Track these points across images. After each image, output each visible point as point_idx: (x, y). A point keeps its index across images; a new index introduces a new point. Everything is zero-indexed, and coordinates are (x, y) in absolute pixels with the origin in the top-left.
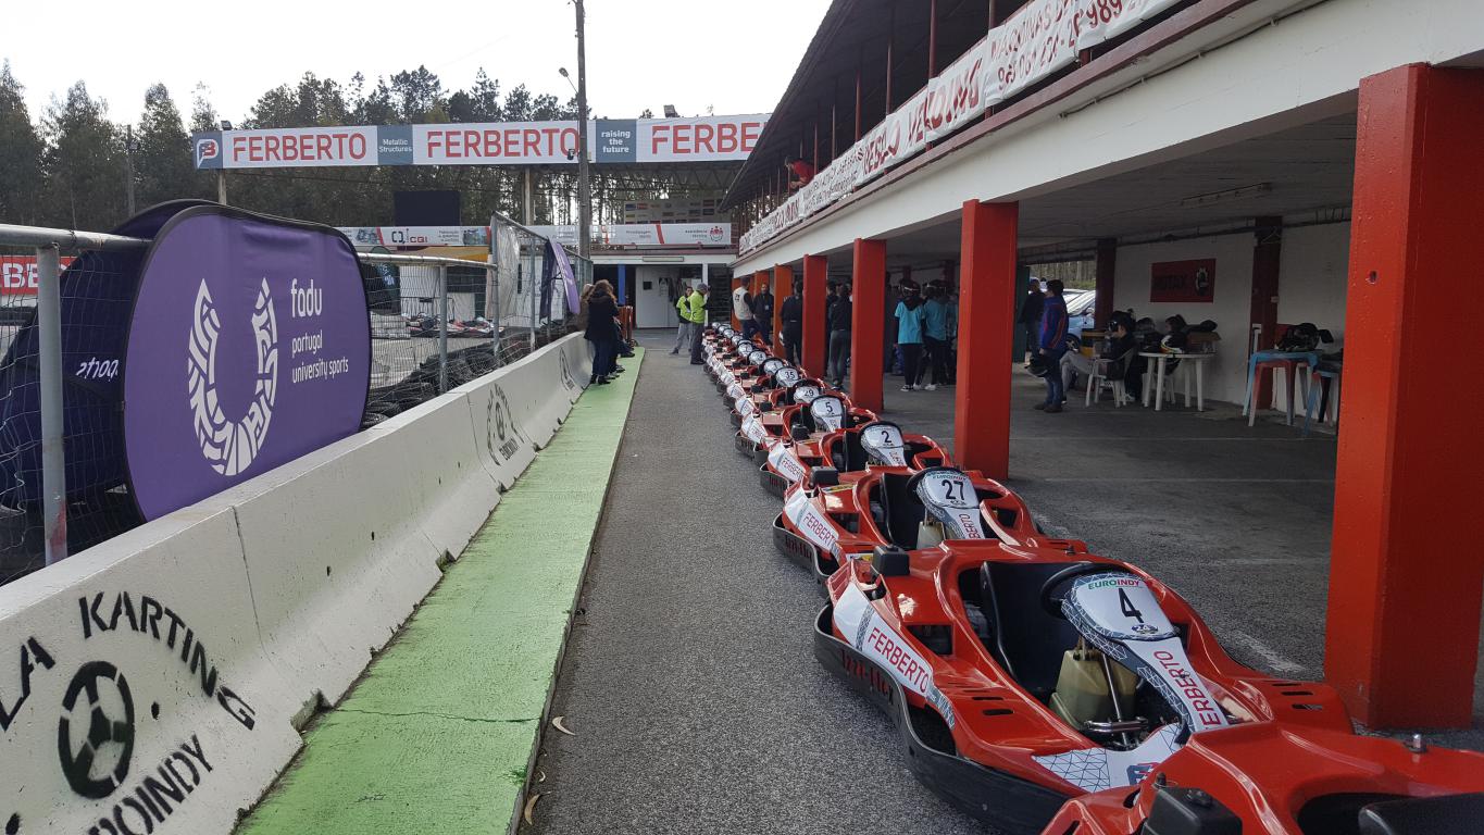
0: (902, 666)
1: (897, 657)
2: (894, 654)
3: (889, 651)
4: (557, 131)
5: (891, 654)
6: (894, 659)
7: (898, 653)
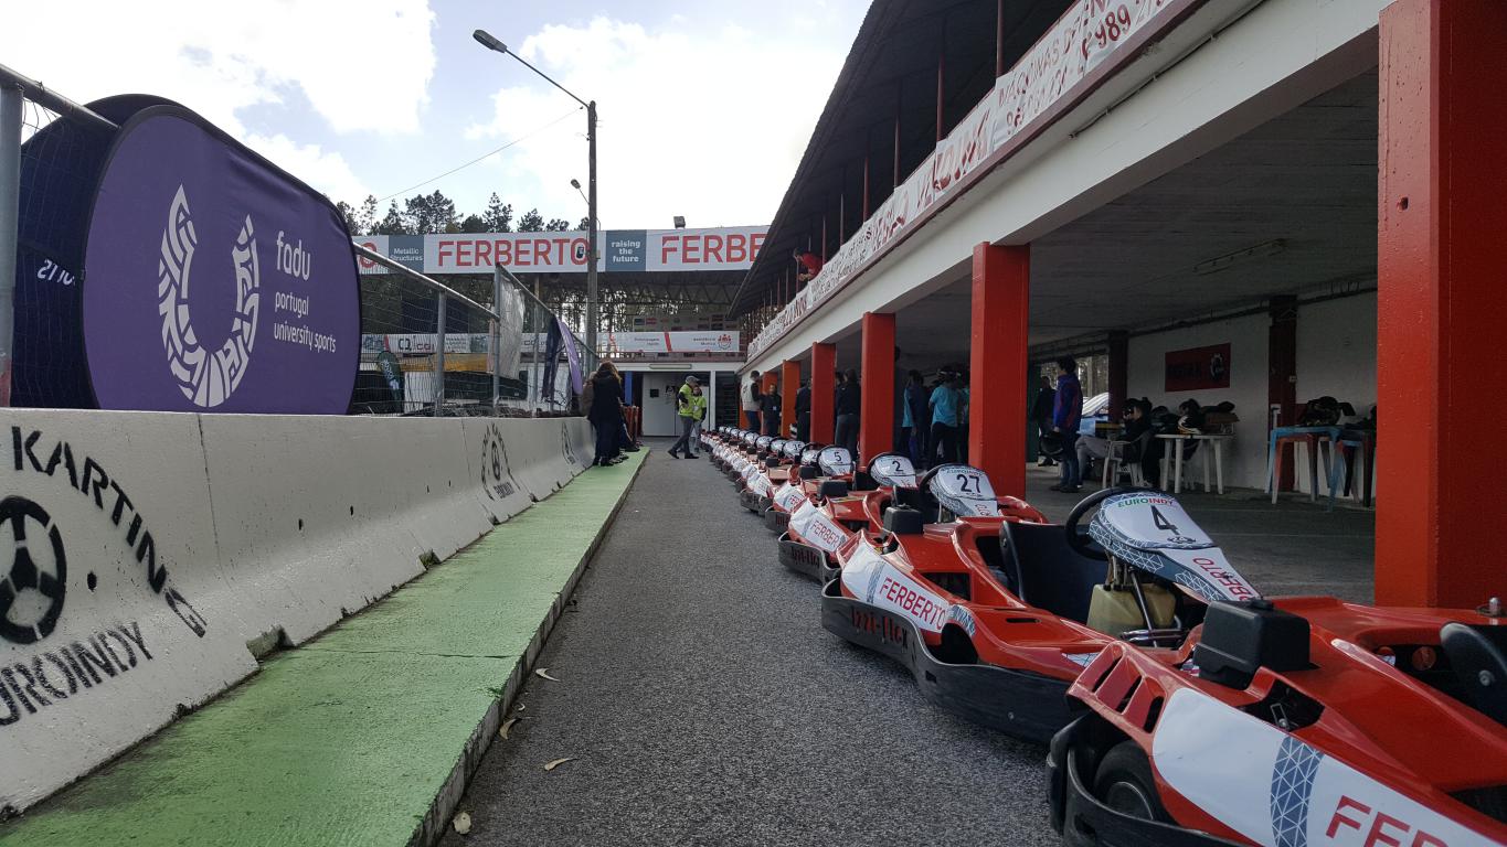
0: (917, 610)
1: (911, 601)
2: (908, 599)
3: (902, 597)
4: (568, 241)
5: (904, 600)
6: (908, 604)
7: (912, 597)
